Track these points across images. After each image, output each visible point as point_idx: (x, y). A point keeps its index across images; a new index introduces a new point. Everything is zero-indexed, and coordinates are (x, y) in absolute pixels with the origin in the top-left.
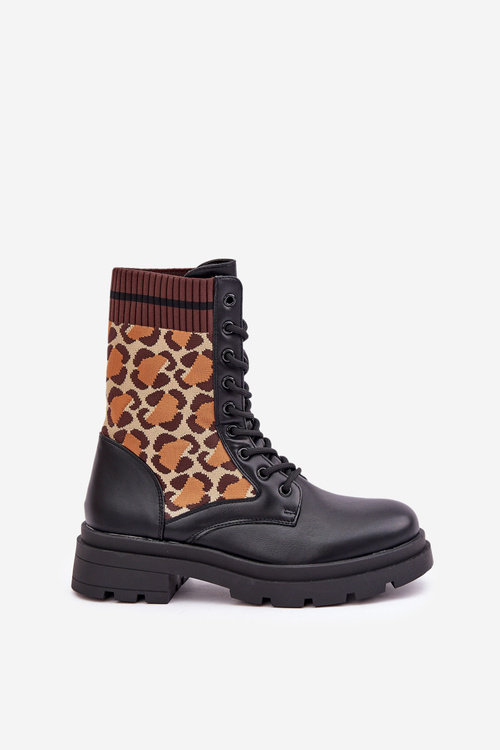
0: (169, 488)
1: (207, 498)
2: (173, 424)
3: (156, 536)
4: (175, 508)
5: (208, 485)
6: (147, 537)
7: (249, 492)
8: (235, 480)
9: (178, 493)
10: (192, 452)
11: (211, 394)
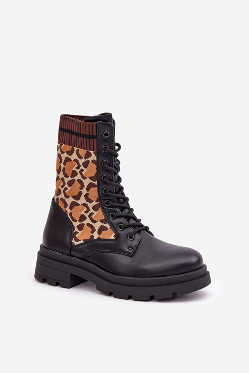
0: (76, 230)
1: (92, 237)
2: (78, 197)
3: (67, 253)
4: (77, 240)
5: (93, 230)
6: (63, 253)
7: (112, 236)
8: (106, 229)
9: (80, 232)
10: (86, 212)
11: (96, 183)
